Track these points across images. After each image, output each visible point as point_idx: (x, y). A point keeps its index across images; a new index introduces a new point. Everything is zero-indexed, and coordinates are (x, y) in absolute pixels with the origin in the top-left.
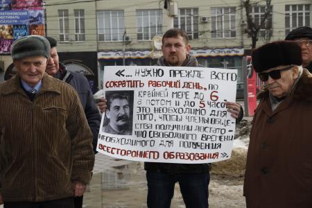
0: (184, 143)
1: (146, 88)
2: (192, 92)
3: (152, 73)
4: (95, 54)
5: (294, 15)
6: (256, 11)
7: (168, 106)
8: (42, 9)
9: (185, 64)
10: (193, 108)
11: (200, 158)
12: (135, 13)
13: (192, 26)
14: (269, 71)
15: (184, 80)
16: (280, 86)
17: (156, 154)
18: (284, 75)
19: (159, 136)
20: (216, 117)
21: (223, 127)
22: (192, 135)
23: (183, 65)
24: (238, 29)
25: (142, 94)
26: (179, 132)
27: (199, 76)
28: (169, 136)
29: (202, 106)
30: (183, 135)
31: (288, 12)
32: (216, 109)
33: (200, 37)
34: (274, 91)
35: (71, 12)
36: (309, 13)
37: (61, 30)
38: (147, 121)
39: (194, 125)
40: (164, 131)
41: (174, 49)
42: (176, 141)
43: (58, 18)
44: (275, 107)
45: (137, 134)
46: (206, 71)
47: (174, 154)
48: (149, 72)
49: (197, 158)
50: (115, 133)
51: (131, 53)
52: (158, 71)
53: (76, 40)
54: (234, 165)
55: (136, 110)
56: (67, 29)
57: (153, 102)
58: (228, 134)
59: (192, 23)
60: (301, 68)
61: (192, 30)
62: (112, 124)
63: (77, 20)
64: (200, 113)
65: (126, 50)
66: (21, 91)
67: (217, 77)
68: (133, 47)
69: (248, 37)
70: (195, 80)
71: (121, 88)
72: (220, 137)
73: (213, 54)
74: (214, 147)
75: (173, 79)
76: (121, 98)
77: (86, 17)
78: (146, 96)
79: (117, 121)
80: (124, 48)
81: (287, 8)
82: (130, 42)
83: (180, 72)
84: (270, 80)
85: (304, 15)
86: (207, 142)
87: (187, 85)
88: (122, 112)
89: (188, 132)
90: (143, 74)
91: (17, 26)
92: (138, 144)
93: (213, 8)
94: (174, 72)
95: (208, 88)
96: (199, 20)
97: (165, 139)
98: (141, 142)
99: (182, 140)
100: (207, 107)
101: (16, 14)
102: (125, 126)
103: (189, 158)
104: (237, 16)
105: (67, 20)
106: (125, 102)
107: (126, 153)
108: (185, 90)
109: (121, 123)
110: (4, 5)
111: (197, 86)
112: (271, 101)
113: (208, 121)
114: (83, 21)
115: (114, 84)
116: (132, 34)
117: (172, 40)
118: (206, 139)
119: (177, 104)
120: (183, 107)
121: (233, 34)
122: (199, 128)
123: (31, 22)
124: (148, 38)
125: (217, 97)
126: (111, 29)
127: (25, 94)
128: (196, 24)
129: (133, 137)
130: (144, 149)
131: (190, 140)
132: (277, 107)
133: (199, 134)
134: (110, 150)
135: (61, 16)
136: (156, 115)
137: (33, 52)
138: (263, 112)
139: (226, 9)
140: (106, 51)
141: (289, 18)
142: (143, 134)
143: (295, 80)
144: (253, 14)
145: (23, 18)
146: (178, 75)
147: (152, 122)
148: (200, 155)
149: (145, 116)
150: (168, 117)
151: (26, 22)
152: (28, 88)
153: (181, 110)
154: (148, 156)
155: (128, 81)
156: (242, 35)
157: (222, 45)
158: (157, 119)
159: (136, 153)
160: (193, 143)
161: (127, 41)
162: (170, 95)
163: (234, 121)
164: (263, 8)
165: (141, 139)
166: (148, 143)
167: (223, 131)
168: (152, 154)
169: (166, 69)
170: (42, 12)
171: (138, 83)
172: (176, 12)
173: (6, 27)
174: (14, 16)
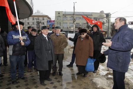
4: (62, 30)
14: (82, 33)
35: (59, 23)
59: (78, 25)
61: (78, 27)
68: (69, 29)
77: (61, 24)
80: (67, 29)
93: (82, 23)
96: (80, 25)
104: (86, 25)
116: (68, 27)
126: (65, 26)
135: (57, 23)
139: (84, 23)
140: (64, 29)
145: (51, 24)
170: (54, 23)
173: (49, 25)
174: (50, 23)
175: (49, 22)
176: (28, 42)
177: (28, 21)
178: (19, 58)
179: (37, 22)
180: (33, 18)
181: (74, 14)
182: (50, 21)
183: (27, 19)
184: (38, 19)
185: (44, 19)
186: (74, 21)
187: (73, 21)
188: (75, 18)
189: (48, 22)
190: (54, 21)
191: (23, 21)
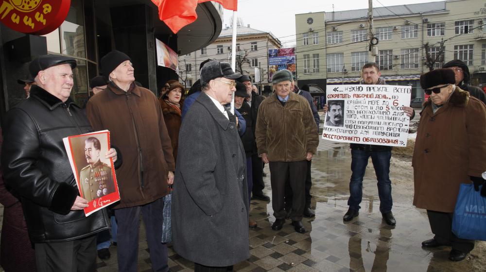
0: (376, 132)
1: (352, 99)
2: (381, 100)
3: (355, 89)
4: (325, 80)
5: (461, 52)
6: (433, 50)
7: (366, 109)
8: (294, 55)
9: (378, 83)
10: (381, 111)
11: (386, 142)
12: (350, 55)
13: (388, 61)
14: (432, 88)
15: (375, 93)
16: (440, 98)
17: (358, 139)
18: (442, 90)
19: (360, 128)
20: (396, 116)
21: (401, 122)
22: (381, 127)
23: (376, 84)
24: (419, 63)
25: (349, 102)
26: (372, 125)
27: (386, 90)
28: (366, 128)
29: (388, 109)
30: (375, 128)
31: (456, 50)
32: (397, 111)
33: (393, 68)
34: (435, 101)
35: (311, 55)
36: (472, 51)
37: (305, 66)
38: (352, 119)
39: (382, 121)
40: (363, 125)
41: (369, 75)
42: (371, 131)
43: (304, 60)
44: (435, 111)
45: (347, 126)
46: (391, 88)
47: (370, 139)
48: (353, 88)
49: (384, 142)
50: (333, 125)
51: (347, 79)
52: (359, 88)
53: (314, 72)
54: (411, 149)
55: (346, 112)
56: (309, 66)
57: (356, 107)
58: (404, 127)
59: (388, 59)
60: (454, 86)
61: (388, 64)
62: (332, 120)
63: (314, 60)
64: (386, 113)
65: (344, 78)
66: (277, 101)
67: (397, 91)
68: (349, 75)
69: (427, 68)
70: (384, 93)
71: (336, 99)
72: (399, 129)
73: (402, 79)
74: (395, 135)
75: (369, 93)
76: (337, 104)
77: (320, 58)
78: (352, 104)
79: (335, 118)
80: (343, 76)
81: (456, 47)
82: (347, 72)
83: (373, 88)
84: (433, 94)
85: (468, 52)
86: (391, 132)
87: (378, 96)
88: (337, 113)
89: (379, 126)
90: (350, 90)
91: (280, 65)
92: (347, 132)
93: (402, 50)
94: (370, 88)
95: (391, 98)
96: (393, 57)
97: (364, 130)
98: (349, 131)
99: (375, 130)
100: (391, 110)
101: (279, 58)
102: (339, 121)
103: (379, 141)
104: (420, 54)
105: (309, 61)
106: (339, 107)
107: (340, 138)
108: (377, 99)
109: (337, 119)
110: (273, 54)
111: (385, 97)
112: (433, 107)
113: (391, 119)
114: (318, 60)
115: (333, 96)
116: (348, 68)
117: (368, 70)
118: (390, 130)
119: (372, 108)
120: (375, 110)
121: (417, 66)
122: (385, 123)
123: (288, 63)
124: (358, 70)
125: (398, 104)
126: (335, 64)
127: (279, 103)
128: (391, 60)
129: (344, 128)
130: (351, 136)
131: (379, 130)
132: (437, 112)
133: (386, 127)
134: (330, 137)
135: (305, 58)
136: (358, 115)
137: (284, 79)
138: (427, 114)
139: (412, 49)
140: (332, 78)
141: (457, 54)
142: (350, 126)
143: (450, 94)
144: (431, 52)
145: (283, 61)
146: (372, 90)
147: (356, 120)
148: (386, 140)
149: (351, 115)
150: (366, 116)
151: (285, 63)
152: (281, 99)
153: (374, 112)
154: (353, 139)
155: (341, 95)
156: (422, 66)
157: (409, 73)
158: (359, 118)
159: (346, 138)
160: (382, 132)
161: (345, 72)
162: (367, 102)
163: (409, 118)
164: (438, 48)
165: (349, 129)
166: (353, 132)
167: (401, 125)
168: (356, 139)
169: (364, 86)
170: (294, 57)
171: (347, 95)
172: (377, 53)
173: (274, 66)
174: (279, 60)
175: (276, 56)
180: (218, 46)
181: (369, 19)
182: (277, 52)
183: (199, 52)
184: (238, 49)
185: (256, 48)
186: (372, 45)
187: (368, 43)
188: (374, 31)
189: (270, 56)
190: (293, 51)
191: (186, 59)
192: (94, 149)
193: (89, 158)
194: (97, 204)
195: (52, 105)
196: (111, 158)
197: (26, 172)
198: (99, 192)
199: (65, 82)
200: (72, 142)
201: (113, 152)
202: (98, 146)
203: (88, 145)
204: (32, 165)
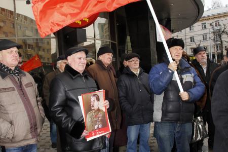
176: (198, 88)
177: (192, 34)
178: (177, 130)
179: (214, 33)
180: (202, 24)
183: (188, 29)
184: (218, 24)
191: (179, 35)
192: (96, 101)
193: (93, 106)
194: (95, 133)
195: (74, 75)
196: (105, 107)
197: (59, 114)
198: (96, 126)
199: (80, 62)
200: (84, 98)
201: (107, 102)
202: (98, 99)
203: (93, 99)
204: (62, 110)
